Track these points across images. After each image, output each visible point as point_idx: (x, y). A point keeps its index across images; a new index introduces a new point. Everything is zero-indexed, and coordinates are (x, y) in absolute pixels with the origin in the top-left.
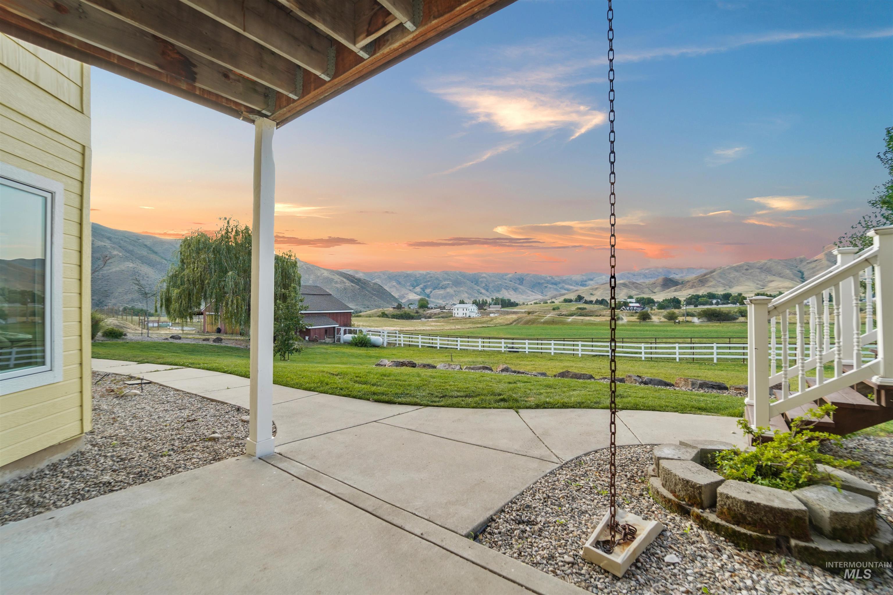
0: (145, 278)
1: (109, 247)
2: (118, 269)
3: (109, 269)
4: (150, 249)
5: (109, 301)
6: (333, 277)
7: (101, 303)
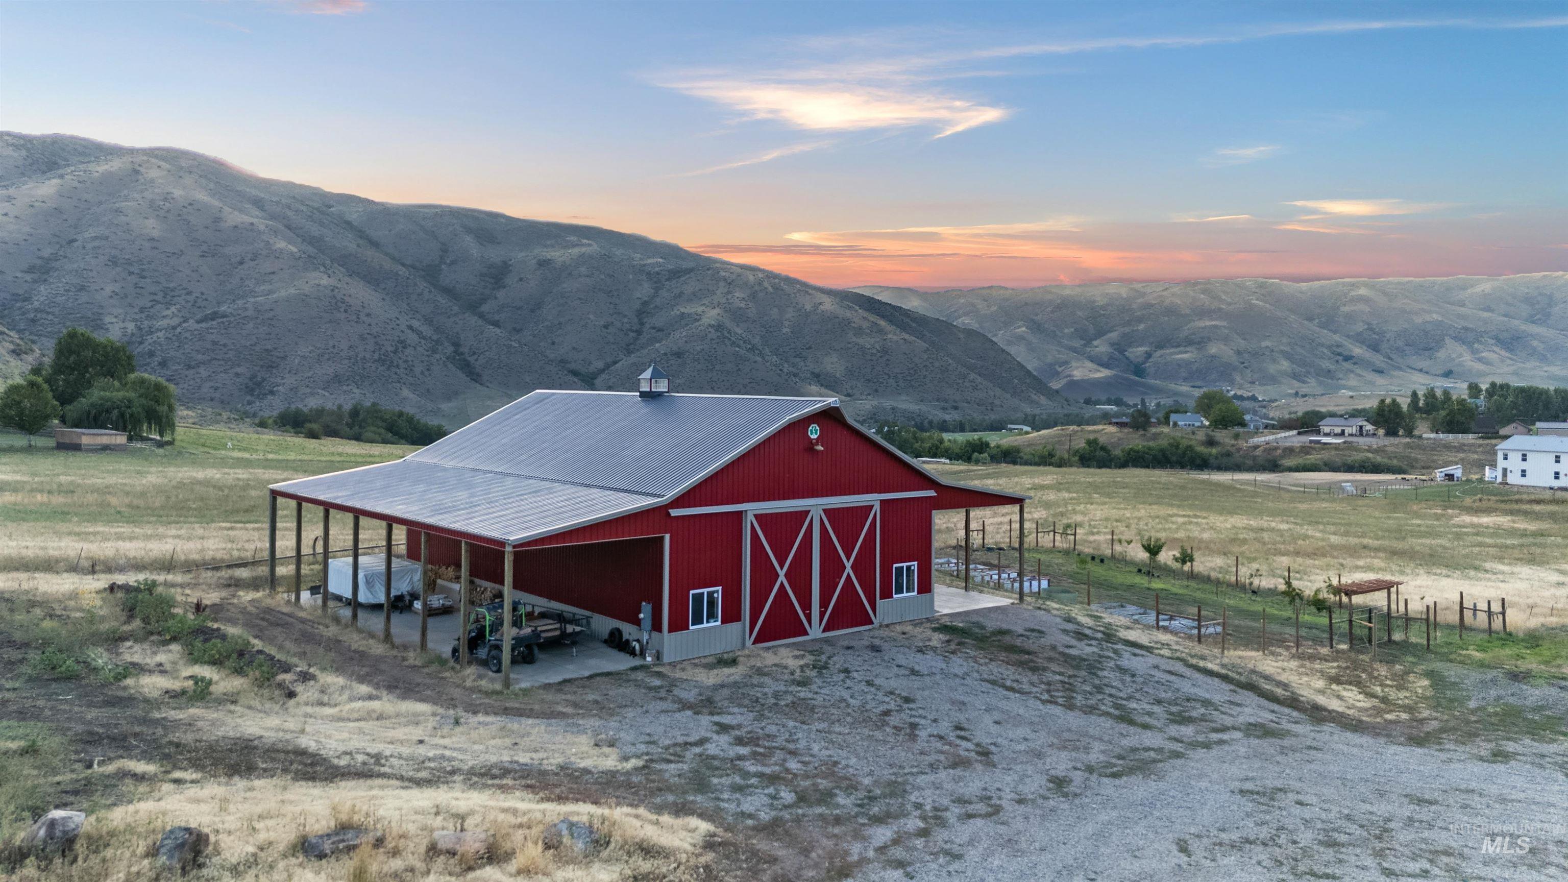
0: (363, 317)
1: (262, 227)
2: (292, 291)
3: (270, 292)
4: (360, 233)
5: (279, 380)
6: (848, 314)
7: (259, 384)
